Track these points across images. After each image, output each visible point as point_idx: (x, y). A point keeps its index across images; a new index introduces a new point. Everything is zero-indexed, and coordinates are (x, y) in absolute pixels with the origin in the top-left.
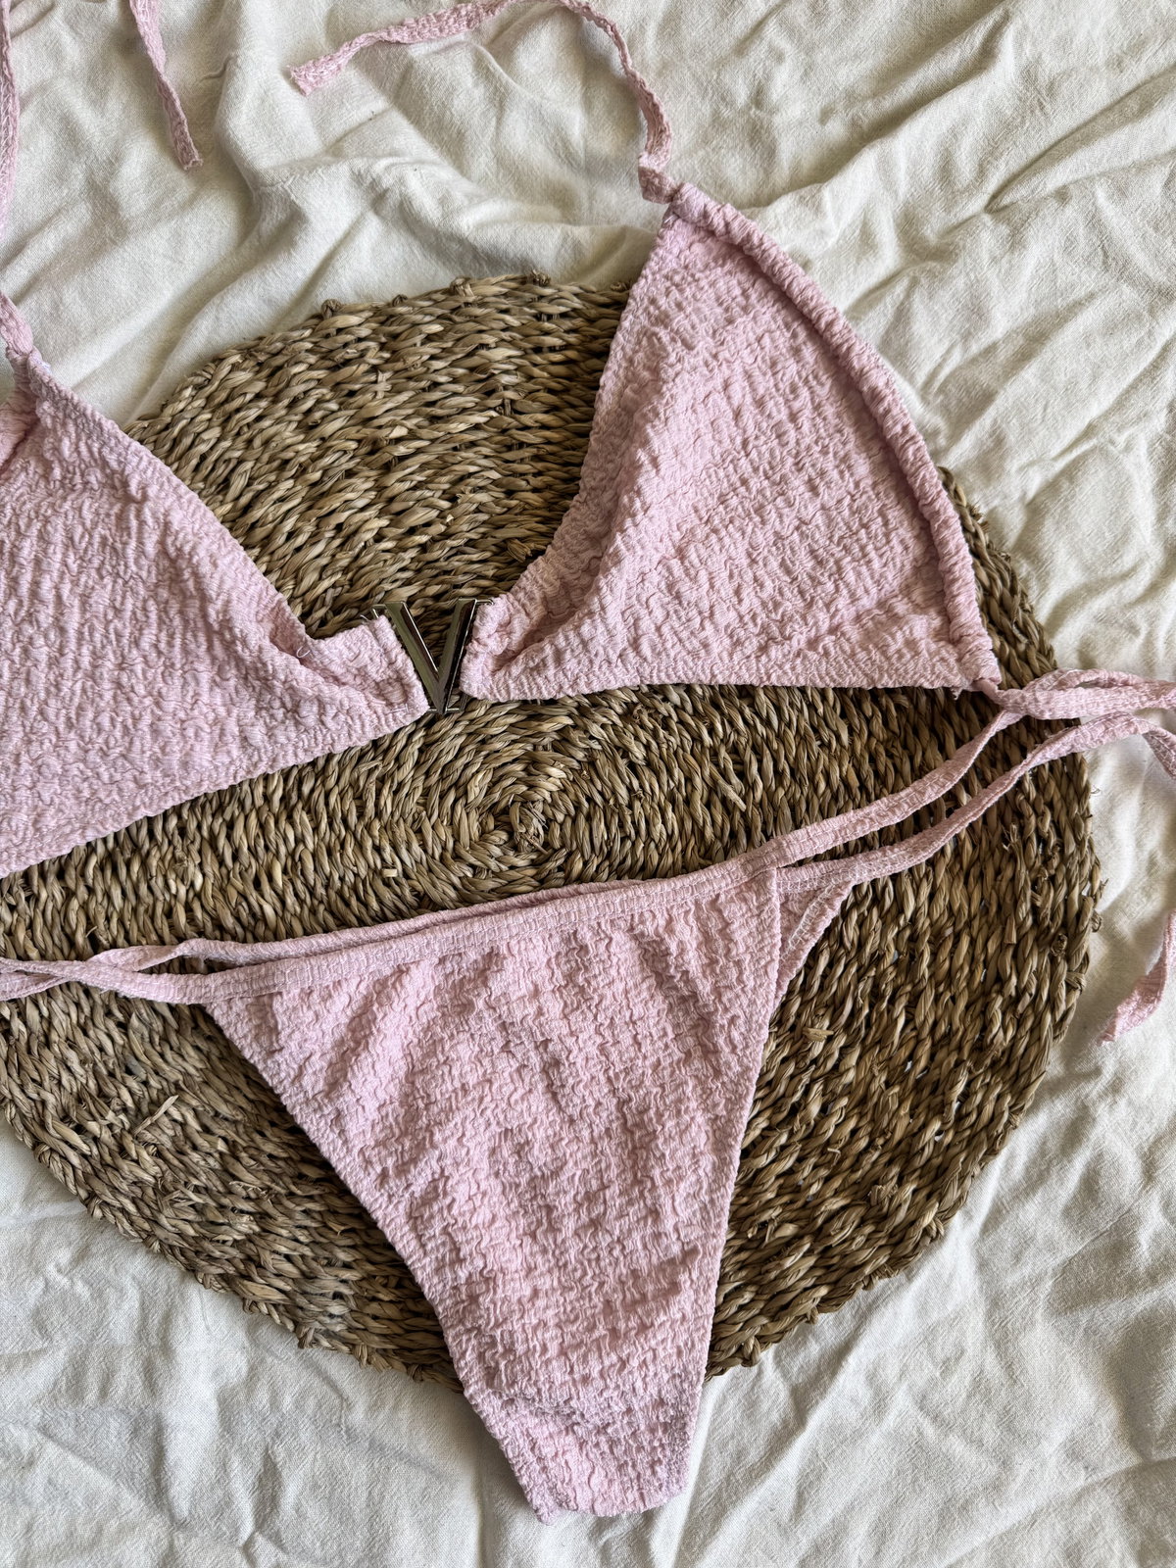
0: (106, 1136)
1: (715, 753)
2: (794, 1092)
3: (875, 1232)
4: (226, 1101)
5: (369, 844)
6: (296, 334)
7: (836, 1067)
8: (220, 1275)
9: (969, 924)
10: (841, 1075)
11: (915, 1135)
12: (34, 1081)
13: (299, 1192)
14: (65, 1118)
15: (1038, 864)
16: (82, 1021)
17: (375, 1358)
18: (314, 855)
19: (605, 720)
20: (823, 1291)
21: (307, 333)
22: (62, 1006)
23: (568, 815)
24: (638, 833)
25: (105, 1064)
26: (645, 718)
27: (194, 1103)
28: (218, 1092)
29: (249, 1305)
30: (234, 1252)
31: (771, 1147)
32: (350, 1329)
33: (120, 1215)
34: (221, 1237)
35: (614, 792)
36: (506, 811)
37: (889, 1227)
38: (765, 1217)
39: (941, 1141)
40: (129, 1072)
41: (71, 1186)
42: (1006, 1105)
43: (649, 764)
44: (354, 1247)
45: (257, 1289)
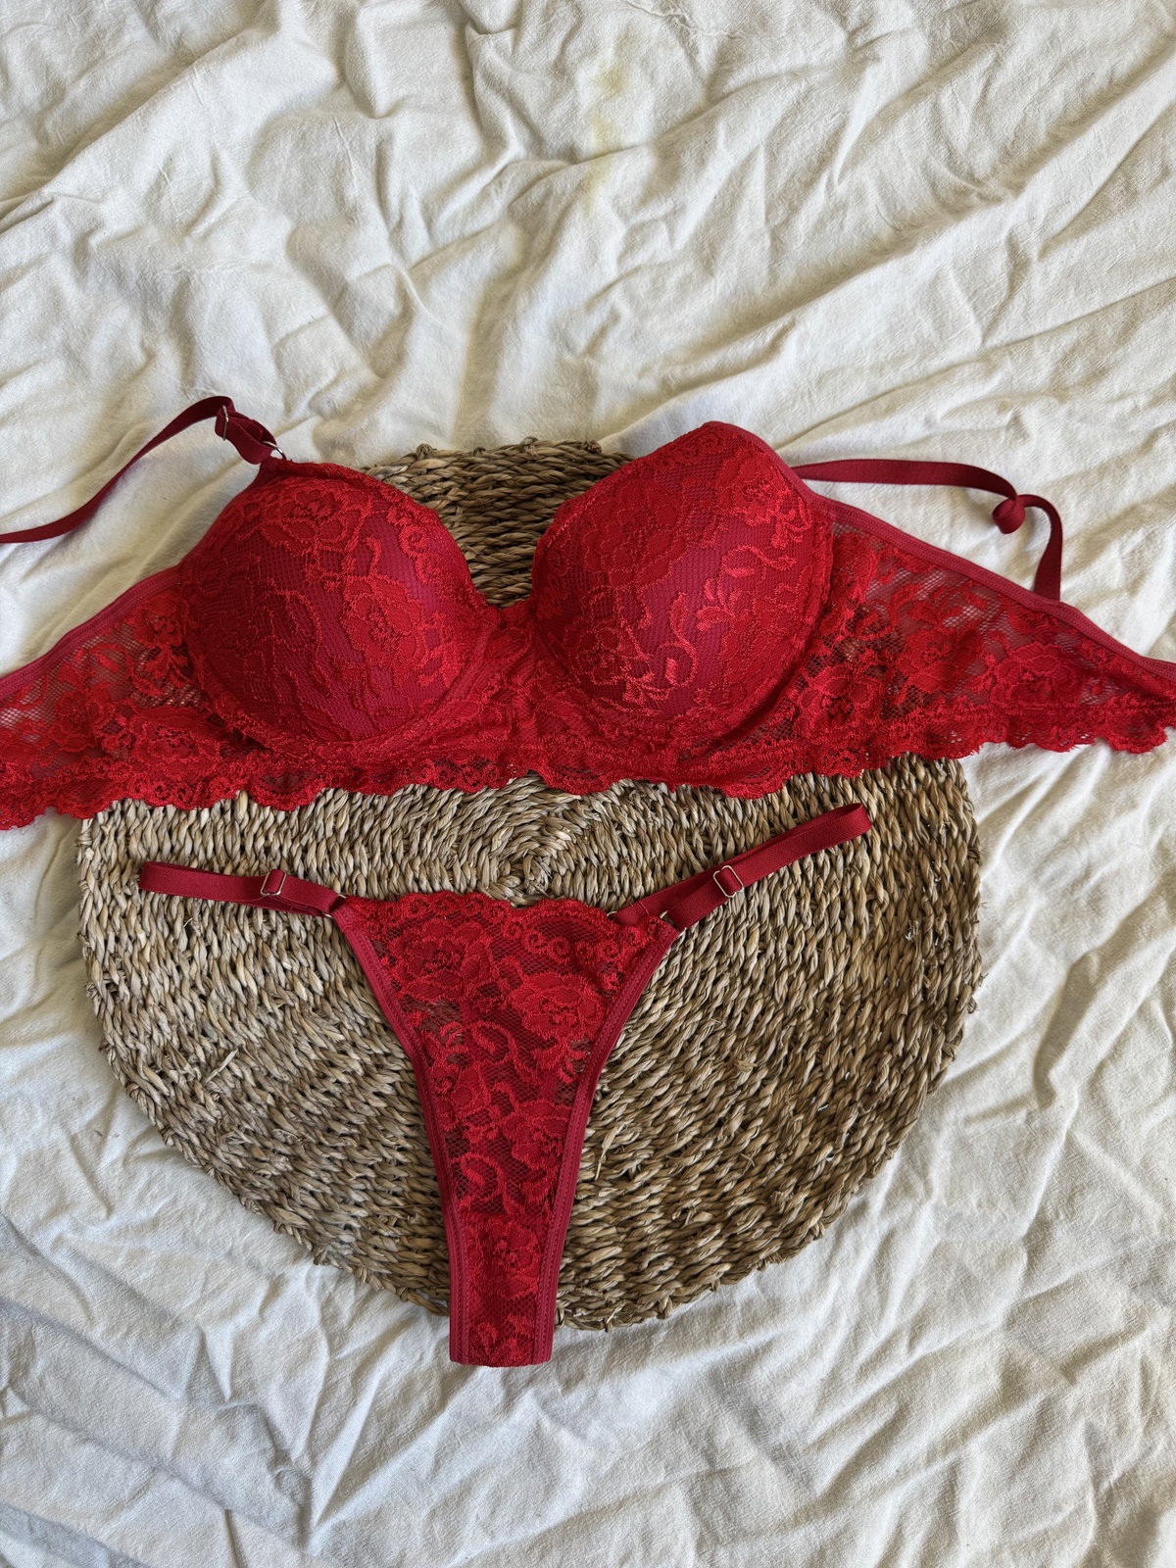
0: (182, 1083)
1: (690, 833)
2: (721, 1111)
3: (772, 1227)
4: (278, 1065)
5: (410, 876)
6: (395, 469)
7: (758, 1091)
8: (259, 1201)
9: (873, 994)
10: (760, 1101)
11: (811, 1155)
12: (132, 1034)
13: (327, 1143)
14: (152, 1065)
15: (932, 954)
16: (172, 991)
17: (373, 1279)
18: (367, 880)
19: (606, 799)
20: (727, 1267)
21: (404, 468)
22: (159, 977)
23: (569, 870)
24: (622, 890)
25: (187, 1026)
26: (638, 801)
27: (253, 1064)
28: (272, 1057)
29: (279, 1227)
30: (271, 1184)
31: (698, 1150)
32: (355, 1254)
33: (186, 1145)
34: (263, 1172)
35: (607, 856)
36: (520, 861)
37: (782, 1224)
38: (687, 1205)
39: (831, 1163)
40: (204, 1034)
41: (152, 1118)
42: (884, 1141)
43: (637, 836)
44: (365, 1191)
45: (286, 1215)
